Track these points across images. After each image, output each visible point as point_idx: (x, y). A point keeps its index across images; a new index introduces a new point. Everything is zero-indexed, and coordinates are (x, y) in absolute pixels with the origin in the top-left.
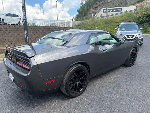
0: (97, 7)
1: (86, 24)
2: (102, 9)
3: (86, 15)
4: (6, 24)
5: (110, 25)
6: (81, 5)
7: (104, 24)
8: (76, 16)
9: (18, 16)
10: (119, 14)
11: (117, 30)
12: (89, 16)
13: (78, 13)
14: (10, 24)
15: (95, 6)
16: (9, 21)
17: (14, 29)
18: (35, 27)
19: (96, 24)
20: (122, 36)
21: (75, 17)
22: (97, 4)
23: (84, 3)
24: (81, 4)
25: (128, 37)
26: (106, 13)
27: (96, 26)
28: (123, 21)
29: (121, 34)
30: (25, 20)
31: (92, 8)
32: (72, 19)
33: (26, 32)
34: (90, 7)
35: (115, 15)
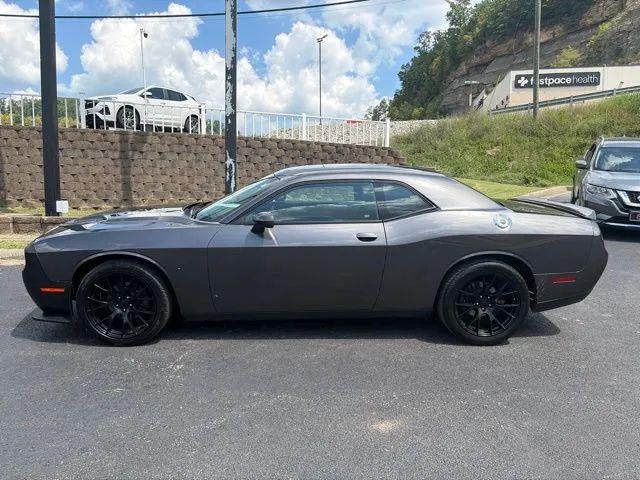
0: (486, 65)
1: (440, 137)
2: (513, 74)
3: (437, 94)
4: (149, 127)
5: (548, 144)
6: (417, 54)
7: (522, 138)
8: (392, 98)
9: (186, 99)
10: (591, 100)
11: (583, 168)
12: (448, 100)
13: (400, 88)
14: (163, 126)
15: (476, 60)
16: (161, 116)
17: (176, 148)
18: (252, 143)
19: (486, 136)
20: (607, 192)
21: (388, 103)
22: (486, 50)
23: (431, 44)
24: (416, 48)
25: (632, 201)
26: (530, 92)
27: (485, 145)
28: (606, 129)
29: (601, 183)
30: (232, 117)
31: (463, 68)
32: (375, 111)
33: (230, 161)
34: (456, 62)
35: (568, 100)
